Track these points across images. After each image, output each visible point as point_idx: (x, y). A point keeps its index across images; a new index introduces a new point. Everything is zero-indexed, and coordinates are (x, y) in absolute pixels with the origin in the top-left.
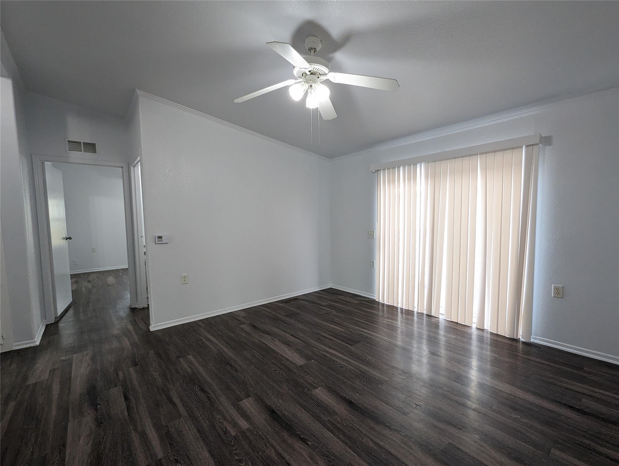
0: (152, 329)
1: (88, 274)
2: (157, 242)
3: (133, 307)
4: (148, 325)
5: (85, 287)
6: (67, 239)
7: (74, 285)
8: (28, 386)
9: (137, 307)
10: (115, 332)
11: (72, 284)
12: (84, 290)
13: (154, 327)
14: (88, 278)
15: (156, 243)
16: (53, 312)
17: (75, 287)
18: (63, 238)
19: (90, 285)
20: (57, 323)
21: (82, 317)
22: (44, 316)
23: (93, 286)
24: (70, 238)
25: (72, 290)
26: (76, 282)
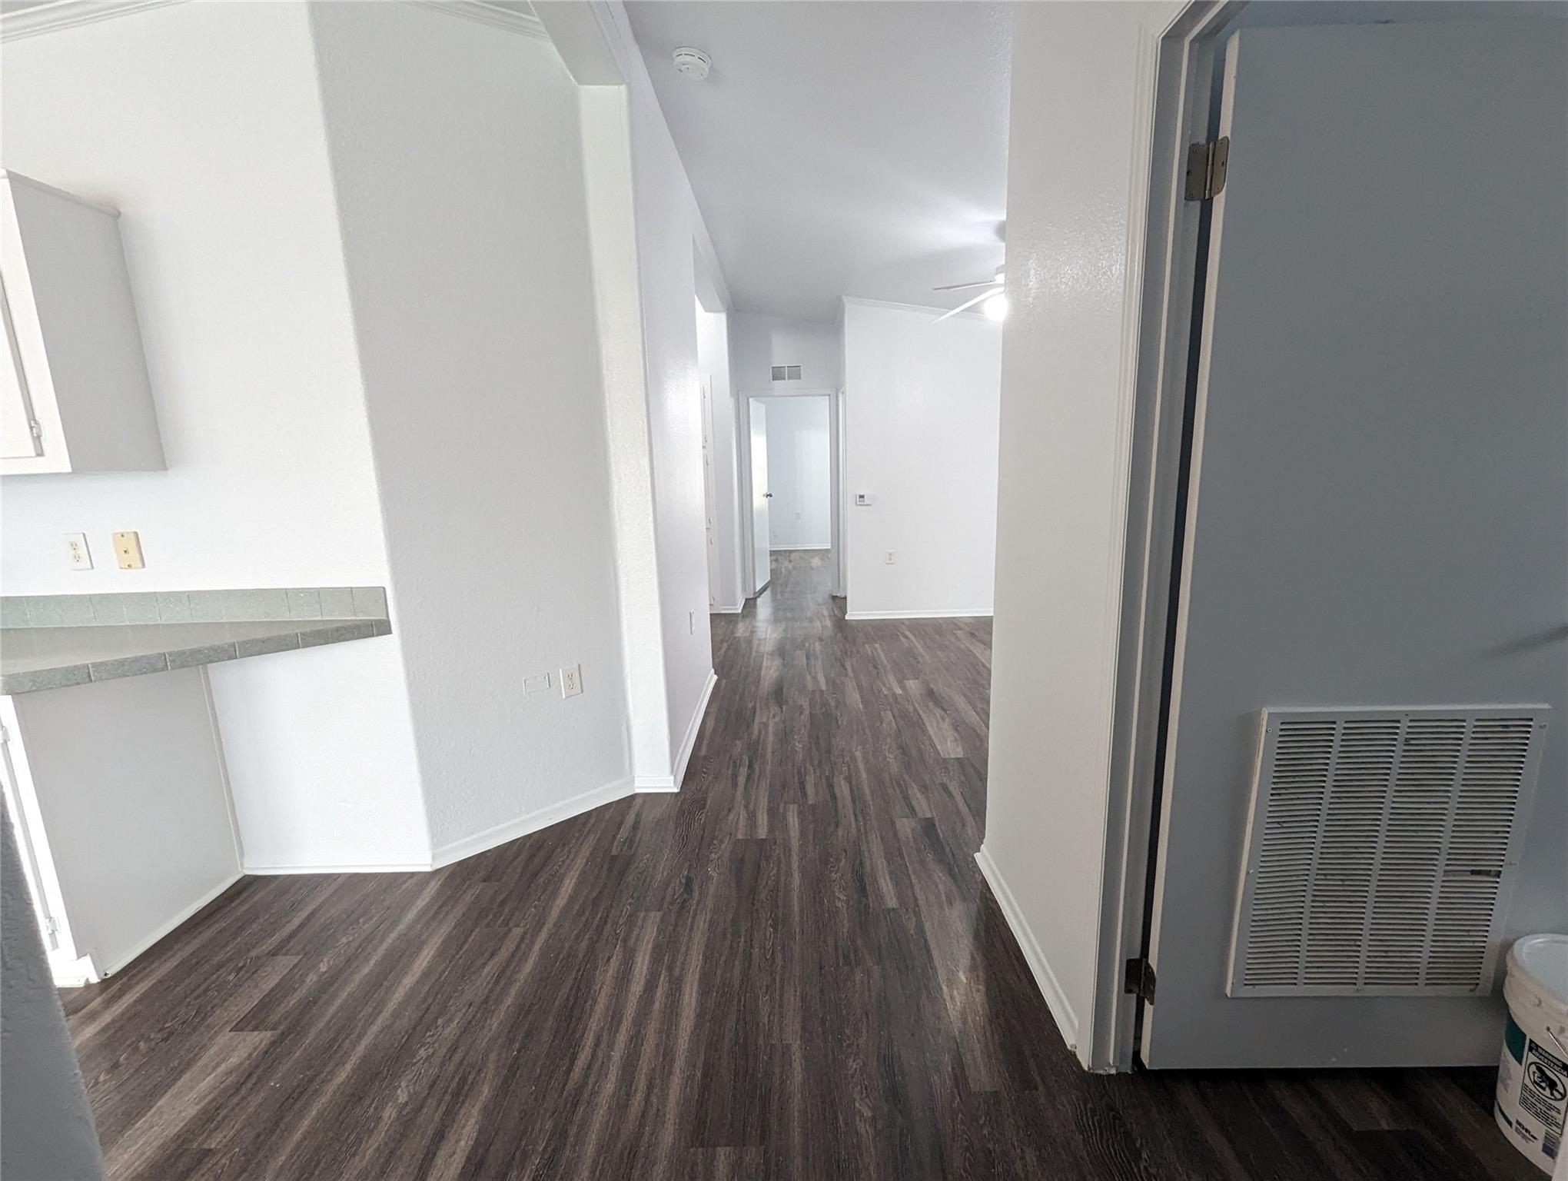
0: (847, 618)
1: (791, 552)
2: (858, 503)
3: (834, 595)
4: (845, 612)
5: (785, 568)
6: (768, 496)
7: (774, 563)
8: (735, 637)
9: (838, 595)
10: (809, 614)
11: (771, 562)
12: (783, 570)
13: (850, 615)
14: (789, 556)
15: (857, 505)
16: (752, 588)
17: (774, 567)
18: (764, 495)
19: (790, 566)
20: (755, 599)
21: (779, 597)
22: (744, 590)
23: (794, 568)
24: (770, 495)
25: (771, 570)
26: (776, 560)
